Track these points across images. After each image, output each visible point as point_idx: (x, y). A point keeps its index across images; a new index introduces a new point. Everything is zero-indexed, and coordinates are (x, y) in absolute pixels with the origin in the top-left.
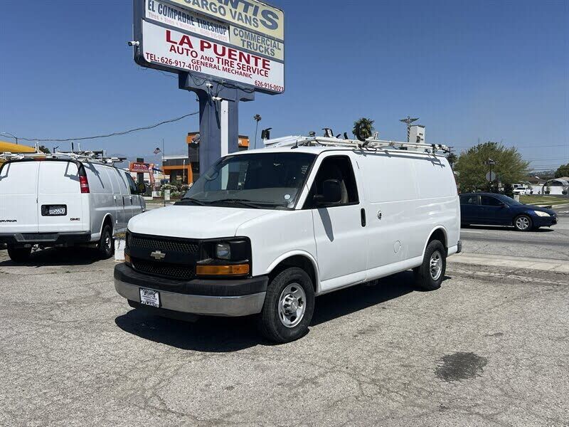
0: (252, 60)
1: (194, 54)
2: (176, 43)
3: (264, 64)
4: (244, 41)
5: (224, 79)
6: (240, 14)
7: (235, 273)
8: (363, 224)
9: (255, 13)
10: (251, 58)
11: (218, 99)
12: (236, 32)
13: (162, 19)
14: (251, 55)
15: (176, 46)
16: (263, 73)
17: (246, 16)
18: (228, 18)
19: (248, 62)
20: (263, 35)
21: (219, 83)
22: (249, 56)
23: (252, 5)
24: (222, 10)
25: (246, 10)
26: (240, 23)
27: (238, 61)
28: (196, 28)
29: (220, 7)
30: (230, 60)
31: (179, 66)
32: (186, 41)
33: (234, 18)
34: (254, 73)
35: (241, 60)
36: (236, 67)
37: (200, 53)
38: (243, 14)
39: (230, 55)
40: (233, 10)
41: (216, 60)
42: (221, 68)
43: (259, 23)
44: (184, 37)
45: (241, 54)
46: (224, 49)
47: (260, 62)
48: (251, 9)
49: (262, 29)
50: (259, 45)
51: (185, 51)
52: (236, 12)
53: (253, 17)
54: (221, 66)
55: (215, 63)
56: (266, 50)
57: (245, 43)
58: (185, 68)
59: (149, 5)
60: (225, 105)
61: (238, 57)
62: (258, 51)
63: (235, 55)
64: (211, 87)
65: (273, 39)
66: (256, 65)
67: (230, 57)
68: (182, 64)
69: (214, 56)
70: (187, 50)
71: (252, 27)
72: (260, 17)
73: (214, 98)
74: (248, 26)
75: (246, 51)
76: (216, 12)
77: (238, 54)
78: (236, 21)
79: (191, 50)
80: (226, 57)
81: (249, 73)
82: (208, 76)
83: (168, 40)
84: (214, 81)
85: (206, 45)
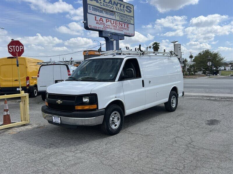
0: (123, 25)
1: (104, 24)
2: (98, 21)
3: (127, 26)
4: (120, 18)
5: (114, 33)
6: (119, 8)
7: (91, 108)
8: (143, 86)
9: (124, 8)
10: (123, 24)
11: (113, 40)
12: (118, 15)
13: (93, 12)
14: (123, 23)
15: (98, 22)
16: (127, 29)
17: (120, 9)
18: (115, 10)
19: (122, 26)
20: (127, 15)
21: (112, 34)
22: (122, 23)
23: (122, 4)
24: (112, 7)
25: (120, 6)
26: (119, 11)
27: (118, 26)
28: (104, 15)
29: (112, 6)
30: (116, 25)
31: (99, 29)
32: (101, 20)
33: (117, 10)
34: (124, 29)
35: (119, 25)
36: (118, 28)
37: (106, 24)
38: (120, 8)
39: (116, 23)
40: (116, 7)
41: (111, 26)
42: (113, 29)
43: (125, 11)
44: (101, 18)
45: (119, 23)
46: (114, 21)
47: (126, 25)
48: (122, 6)
49: (126, 13)
50: (125, 19)
51: (101, 23)
52: (117, 8)
53: (123, 9)
54: (113, 28)
55: (111, 27)
56: (128, 21)
57: (121, 19)
58: (101, 29)
59: (89, 8)
60: (115, 42)
61: (118, 24)
62: (125, 21)
63: (117, 24)
64: (110, 36)
65: (130, 16)
66: (125, 27)
67: (116, 24)
68: (100, 28)
69: (110, 24)
70: (102, 23)
71: (123, 13)
72: (125, 8)
73: (111, 40)
74: (121, 12)
75: (121, 21)
76: (110, 8)
77: (118, 23)
78: (117, 11)
79: (103, 23)
80: (114, 24)
81: (122, 29)
82: (109, 32)
83: (96, 20)
84: (111, 33)
85: (108, 21)
